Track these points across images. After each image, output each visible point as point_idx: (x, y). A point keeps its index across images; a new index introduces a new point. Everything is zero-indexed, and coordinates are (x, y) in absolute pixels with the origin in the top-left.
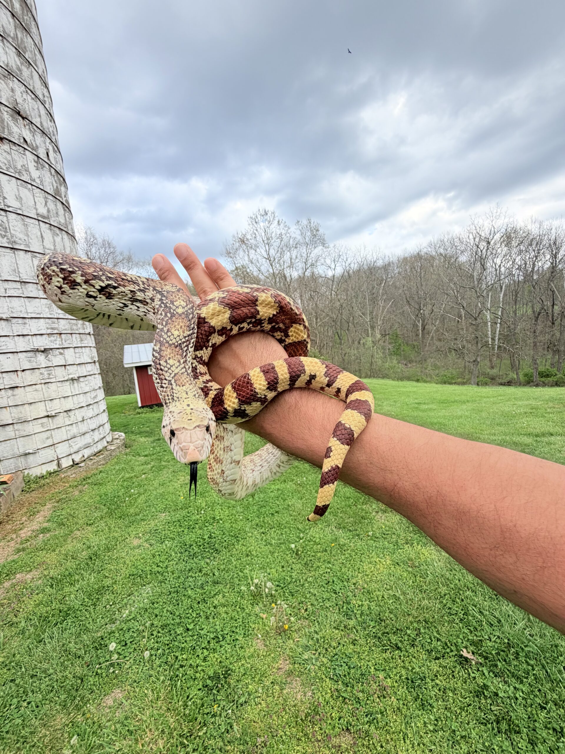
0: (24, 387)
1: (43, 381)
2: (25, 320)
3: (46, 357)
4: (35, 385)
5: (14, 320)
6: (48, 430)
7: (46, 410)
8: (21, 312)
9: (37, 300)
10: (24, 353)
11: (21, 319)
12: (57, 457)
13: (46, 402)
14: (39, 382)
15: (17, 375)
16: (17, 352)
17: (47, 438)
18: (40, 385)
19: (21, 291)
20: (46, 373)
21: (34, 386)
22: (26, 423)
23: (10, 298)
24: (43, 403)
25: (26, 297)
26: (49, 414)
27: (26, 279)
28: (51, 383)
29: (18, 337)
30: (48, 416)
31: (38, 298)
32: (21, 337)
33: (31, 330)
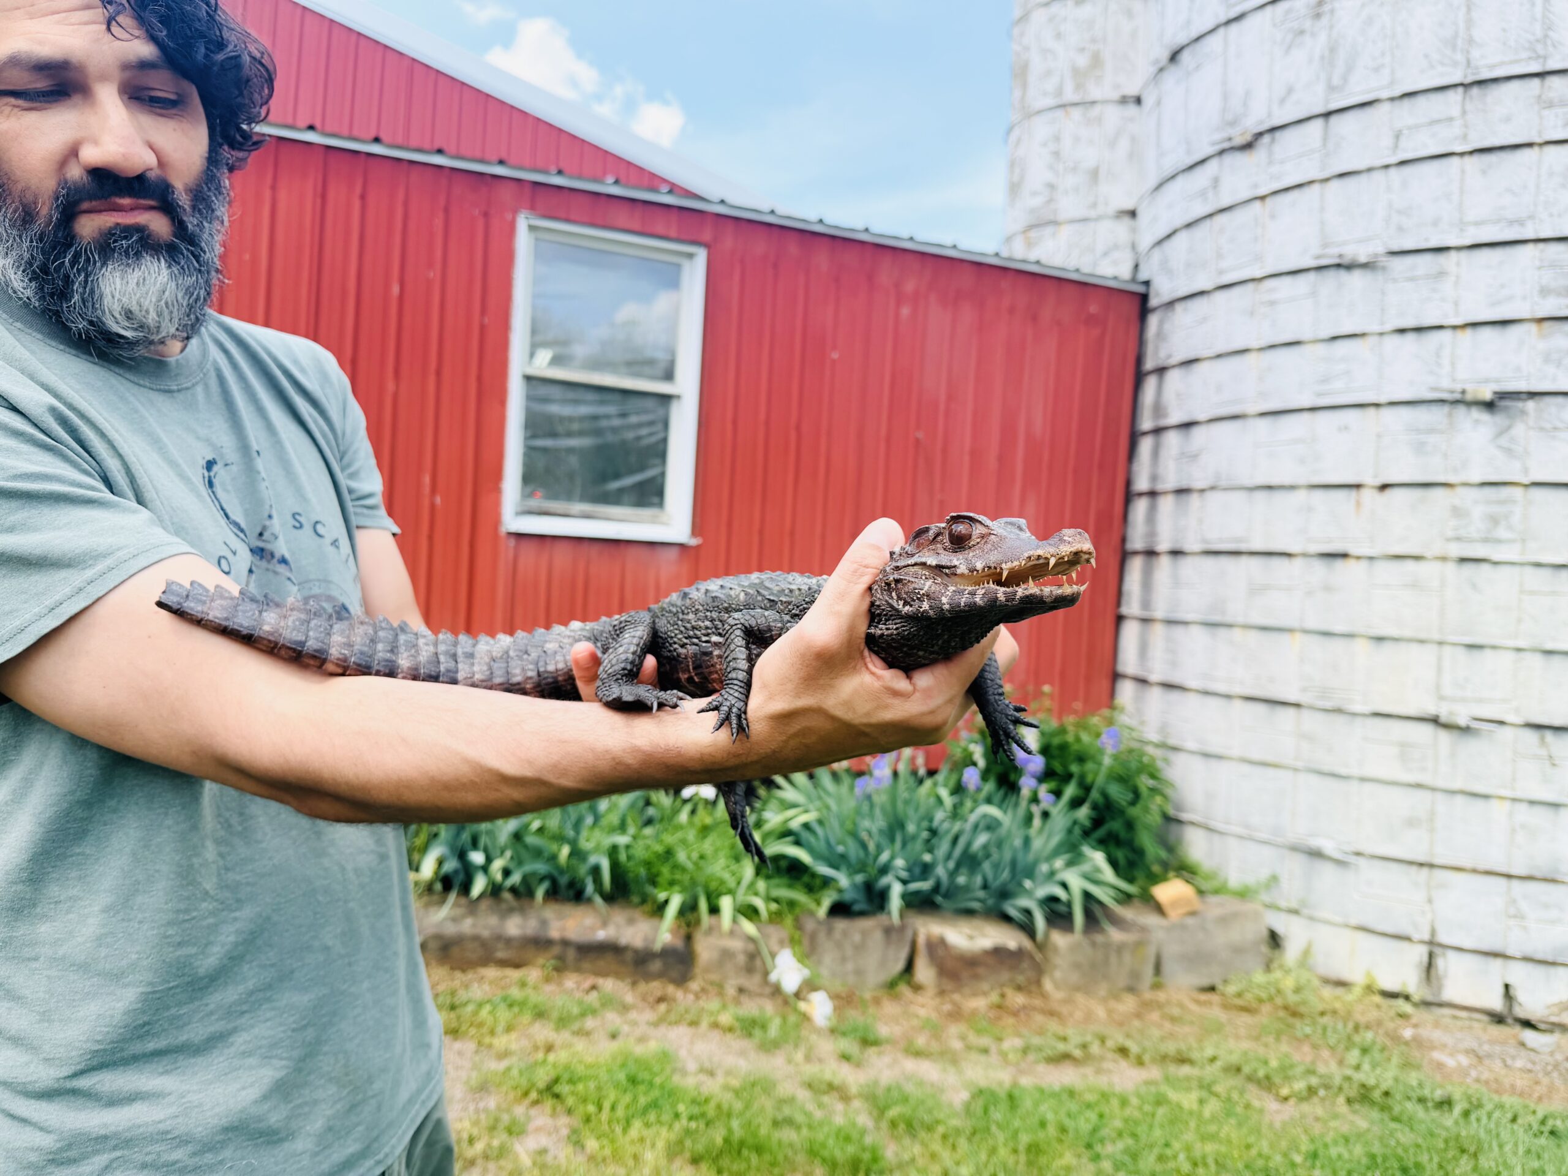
0: (1371, 558)
1: (1456, 550)
2: (1441, 258)
3: (1500, 434)
4: (1417, 558)
5: (1400, 265)
6: (1419, 786)
7: (1438, 686)
8: (1435, 223)
9: (1526, 153)
10: (1404, 411)
11: (1428, 258)
12: (1433, 932)
13: (1447, 650)
14: (1437, 549)
15: (1358, 504)
16: (1377, 405)
17: (1411, 823)
18: (1437, 566)
19: (1456, 129)
20: (1478, 512)
21: (1410, 565)
22: (1340, 719)
23: (1407, 170)
24: (1428, 653)
25: (1471, 153)
26: (1444, 712)
27: (1492, 67)
28: (1496, 563)
29: (1397, 339)
30: (1435, 721)
31: (1530, 145)
32: (1410, 337)
33: (1456, 304)
